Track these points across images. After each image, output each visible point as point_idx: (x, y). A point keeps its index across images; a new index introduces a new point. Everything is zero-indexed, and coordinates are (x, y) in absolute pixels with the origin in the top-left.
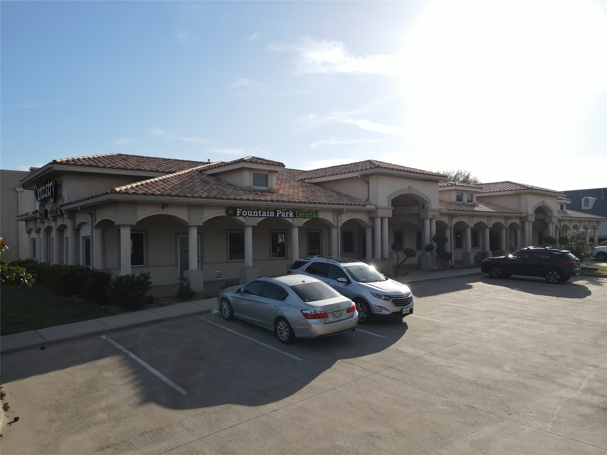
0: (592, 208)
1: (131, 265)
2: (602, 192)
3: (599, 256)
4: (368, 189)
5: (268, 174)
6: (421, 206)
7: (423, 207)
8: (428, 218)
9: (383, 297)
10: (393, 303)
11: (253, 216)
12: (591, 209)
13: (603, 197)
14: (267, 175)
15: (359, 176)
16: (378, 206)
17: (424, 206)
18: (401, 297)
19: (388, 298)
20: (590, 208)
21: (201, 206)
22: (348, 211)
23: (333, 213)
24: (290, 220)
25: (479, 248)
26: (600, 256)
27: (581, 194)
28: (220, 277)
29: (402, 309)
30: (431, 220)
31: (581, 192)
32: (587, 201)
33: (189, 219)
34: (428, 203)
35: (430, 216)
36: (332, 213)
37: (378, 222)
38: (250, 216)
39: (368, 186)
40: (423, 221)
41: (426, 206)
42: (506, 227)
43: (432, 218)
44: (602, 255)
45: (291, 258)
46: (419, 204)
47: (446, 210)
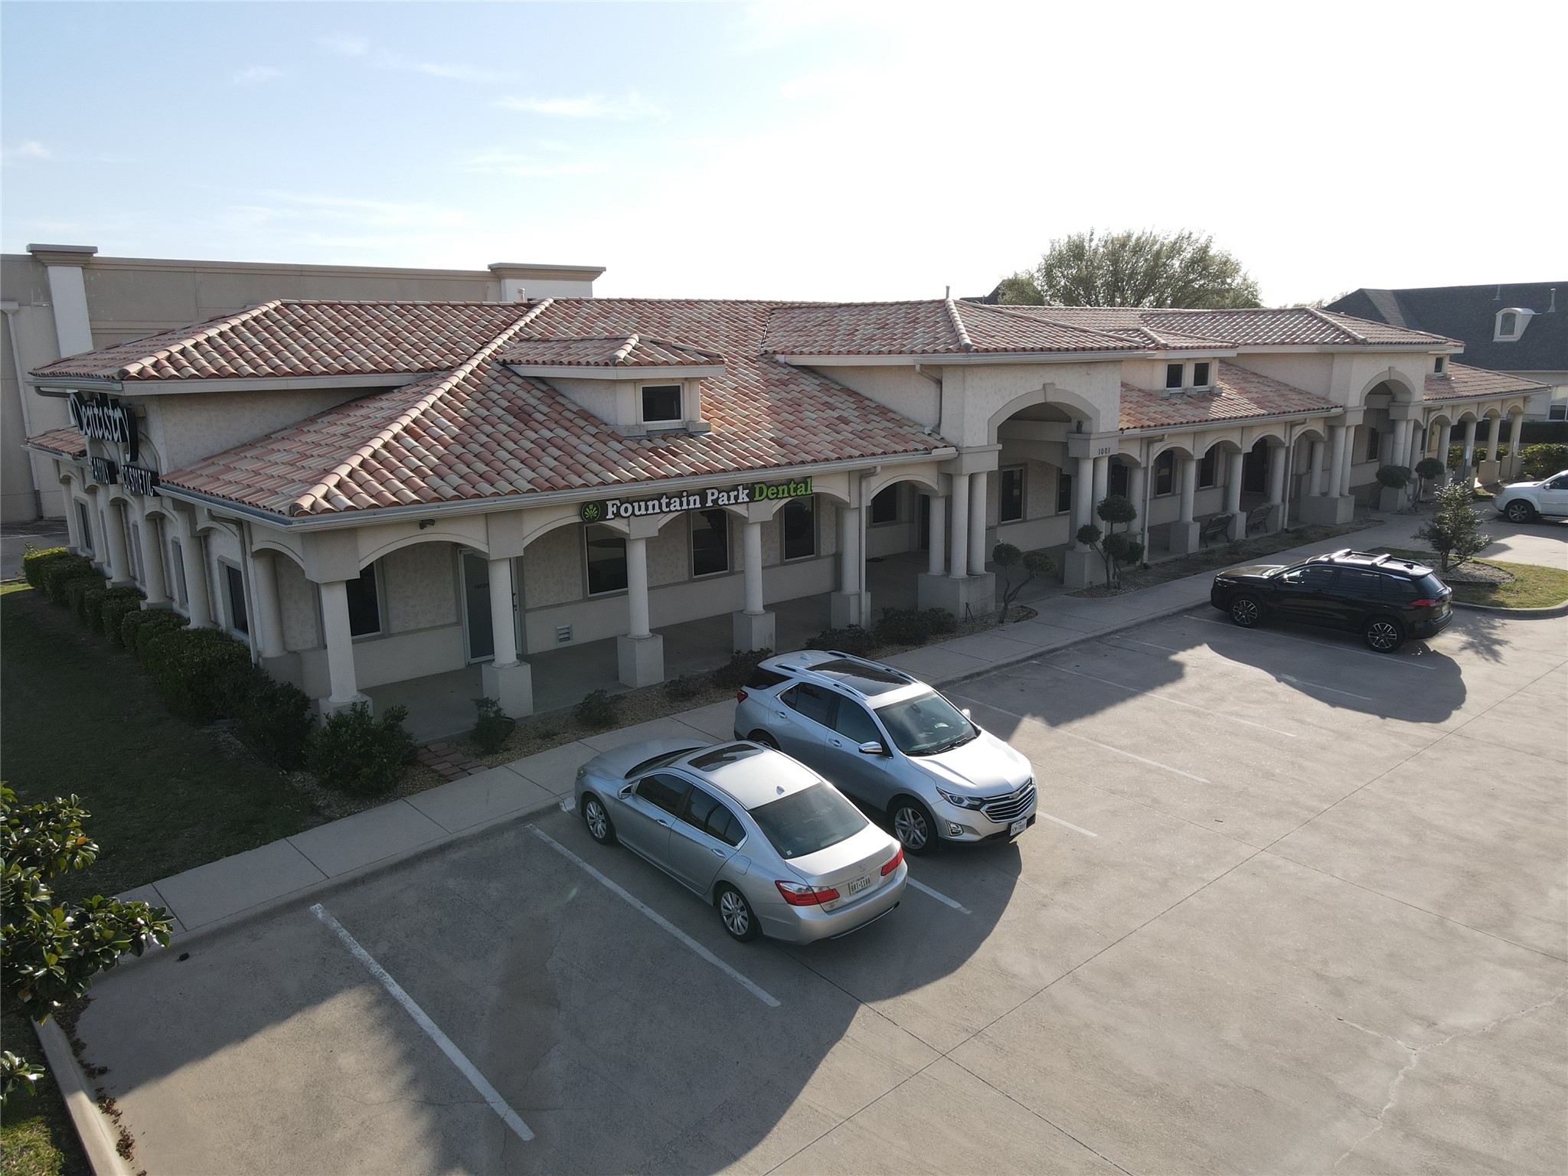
0: (1519, 338)
1: (352, 635)
2: (1553, 295)
3: (1511, 510)
6: (1074, 425)
7: (1079, 429)
8: (1088, 458)
11: (647, 514)
12: (1518, 341)
13: (1552, 309)
16: (963, 448)
17: (1080, 425)
20: (1516, 340)
23: (849, 477)
24: (741, 510)
25: (1215, 487)
26: (1514, 509)
27: (1497, 298)
31: (1499, 289)
32: (1509, 319)
33: (488, 544)
34: (1090, 419)
35: (1094, 454)
36: (847, 478)
37: (962, 486)
38: (641, 515)
39: (939, 390)
40: (1076, 462)
41: (1085, 427)
42: (1287, 445)
43: (1101, 455)
44: (1519, 507)
45: (743, 572)
47: (1138, 431)
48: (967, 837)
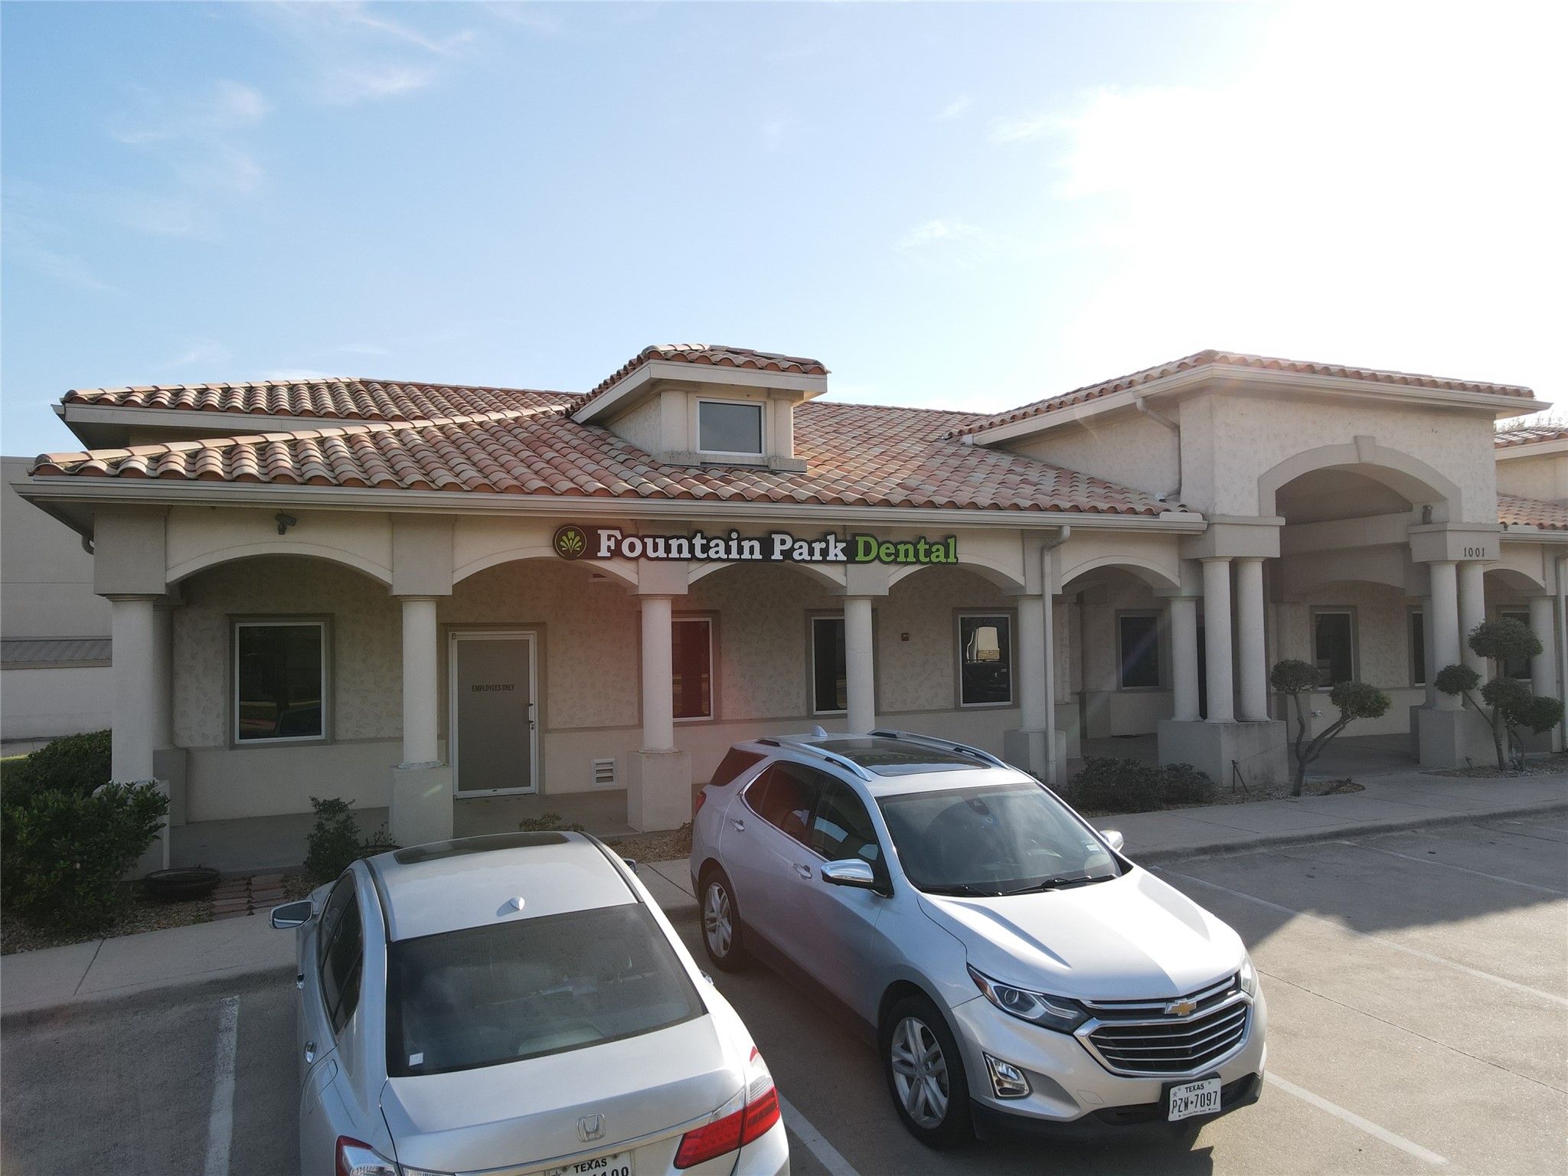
4: (1177, 453)
5: (765, 402)
6: (1417, 513)
7: (1426, 517)
8: (1447, 562)
9: (1039, 1010)
10: (1104, 1052)
11: (667, 559)
14: (760, 407)
15: (1139, 404)
16: (1214, 515)
17: (1427, 512)
18: (1159, 1013)
19: (1070, 1014)
21: (448, 522)
22: (1083, 534)
23: (1023, 545)
24: (834, 574)
28: (611, 778)
29: (1166, 1088)
30: (1461, 567)
34: (1442, 499)
35: (1456, 553)
36: (1021, 543)
37: (1219, 577)
38: (658, 559)
40: (1425, 571)
41: (1437, 514)
43: (1468, 558)
46: (1408, 507)
47: (1533, 530)
48: (1039, 1105)
